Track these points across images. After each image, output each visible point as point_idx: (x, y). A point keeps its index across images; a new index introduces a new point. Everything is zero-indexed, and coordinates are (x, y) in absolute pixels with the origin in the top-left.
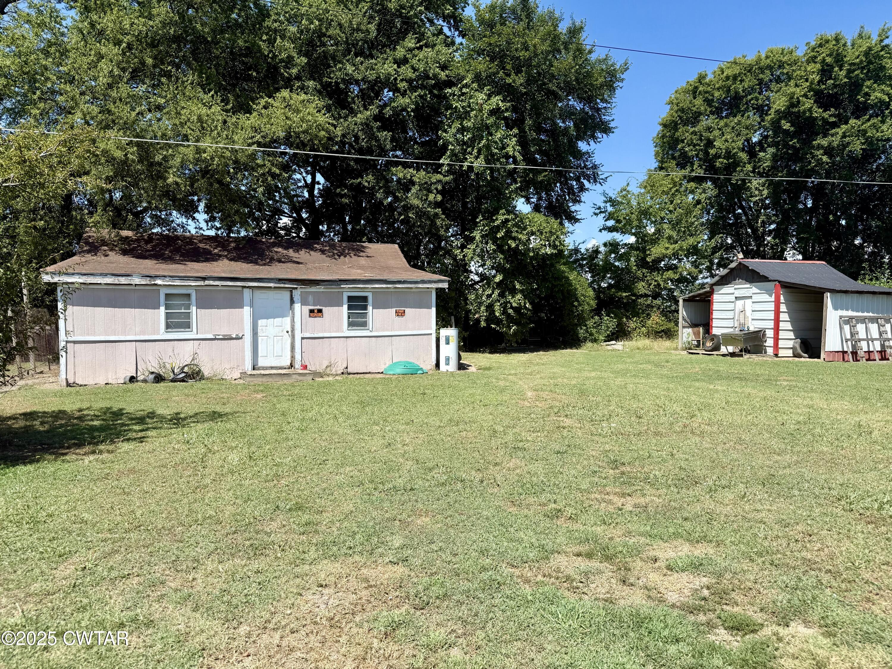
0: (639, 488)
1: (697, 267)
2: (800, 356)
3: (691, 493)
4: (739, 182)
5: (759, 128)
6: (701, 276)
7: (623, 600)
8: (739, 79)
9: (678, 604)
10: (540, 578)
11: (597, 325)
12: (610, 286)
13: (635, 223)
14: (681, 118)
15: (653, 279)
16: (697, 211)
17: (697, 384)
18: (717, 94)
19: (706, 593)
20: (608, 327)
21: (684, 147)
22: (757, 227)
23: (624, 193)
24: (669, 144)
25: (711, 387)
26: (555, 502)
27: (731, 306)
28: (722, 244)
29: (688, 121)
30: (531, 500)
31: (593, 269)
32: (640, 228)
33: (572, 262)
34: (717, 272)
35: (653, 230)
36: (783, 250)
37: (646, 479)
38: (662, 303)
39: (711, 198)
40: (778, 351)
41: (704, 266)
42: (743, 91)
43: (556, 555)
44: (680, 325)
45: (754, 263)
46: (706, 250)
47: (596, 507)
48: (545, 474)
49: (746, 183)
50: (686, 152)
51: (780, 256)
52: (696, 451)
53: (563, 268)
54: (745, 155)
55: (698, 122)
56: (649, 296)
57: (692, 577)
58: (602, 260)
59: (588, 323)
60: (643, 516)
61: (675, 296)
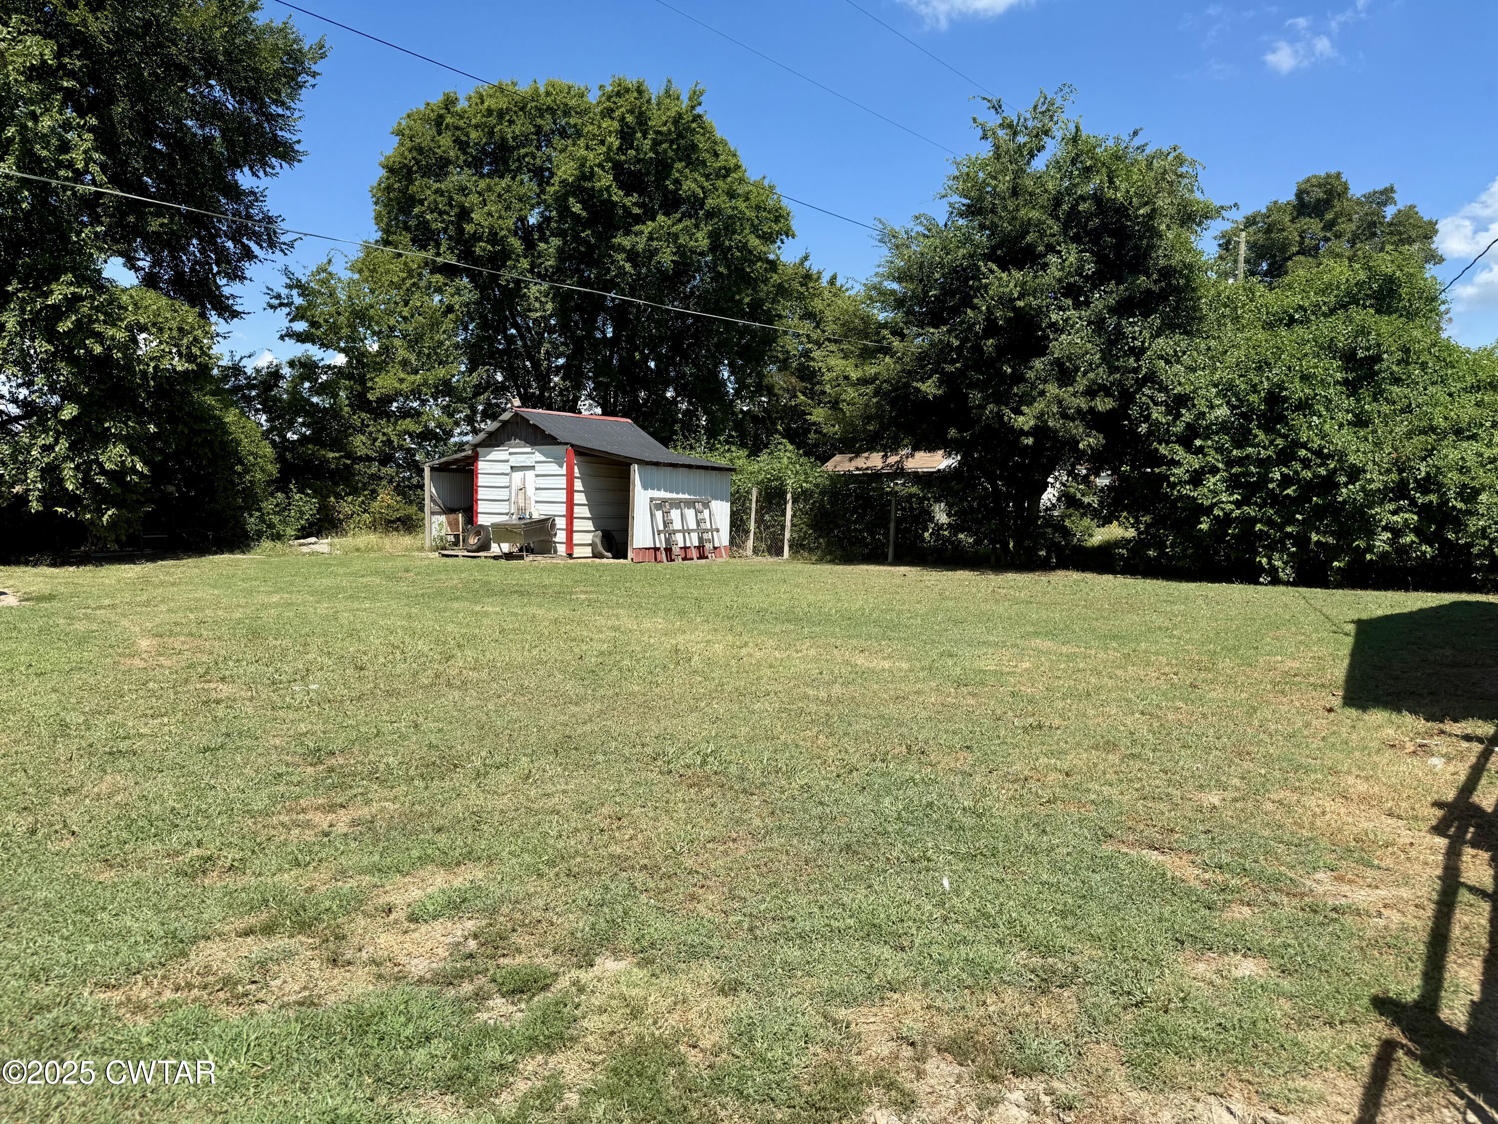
0: (360, 790)
1: (451, 415)
2: (601, 556)
3: (447, 784)
4: (511, 285)
5: (539, 204)
6: (458, 430)
7: (333, 995)
8: (508, 118)
9: (428, 976)
10: (168, 995)
11: (282, 510)
12: (304, 439)
13: (345, 331)
14: (417, 162)
15: (379, 431)
16: (448, 323)
17: (456, 605)
18: (474, 135)
19: (472, 944)
20: (302, 513)
21: (424, 212)
22: (540, 360)
23: (323, 275)
24: (398, 204)
25: (478, 608)
26: (199, 844)
27: (504, 481)
28: (488, 382)
29: (430, 170)
30: (149, 848)
31: (270, 406)
32: (354, 341)
33: (228, 390)
34: (483, 426)
35: (376, 347)
36: (576, 399)
37: (373, 775)
38: (397, 473)
39: (468, 304)
40: (572, 549)
41: (462, 415)
42: (514, 139)
43: (202, 944)
44: (427, 509)
45: (536, 415)
46: (465, 389)
47: (282, 838)
48: (177, 794)
49: (520, 289)
50: (427, 222)
51: (574, 409)
52: (455, 714)
53: (210, 400)
54: (519, 243)
55: (445, 175)
56: (374, 459)
57: (450, 924)
58: (286, 391)
59: (264, 505)
60: (368, 838)
61: (418, 462)
